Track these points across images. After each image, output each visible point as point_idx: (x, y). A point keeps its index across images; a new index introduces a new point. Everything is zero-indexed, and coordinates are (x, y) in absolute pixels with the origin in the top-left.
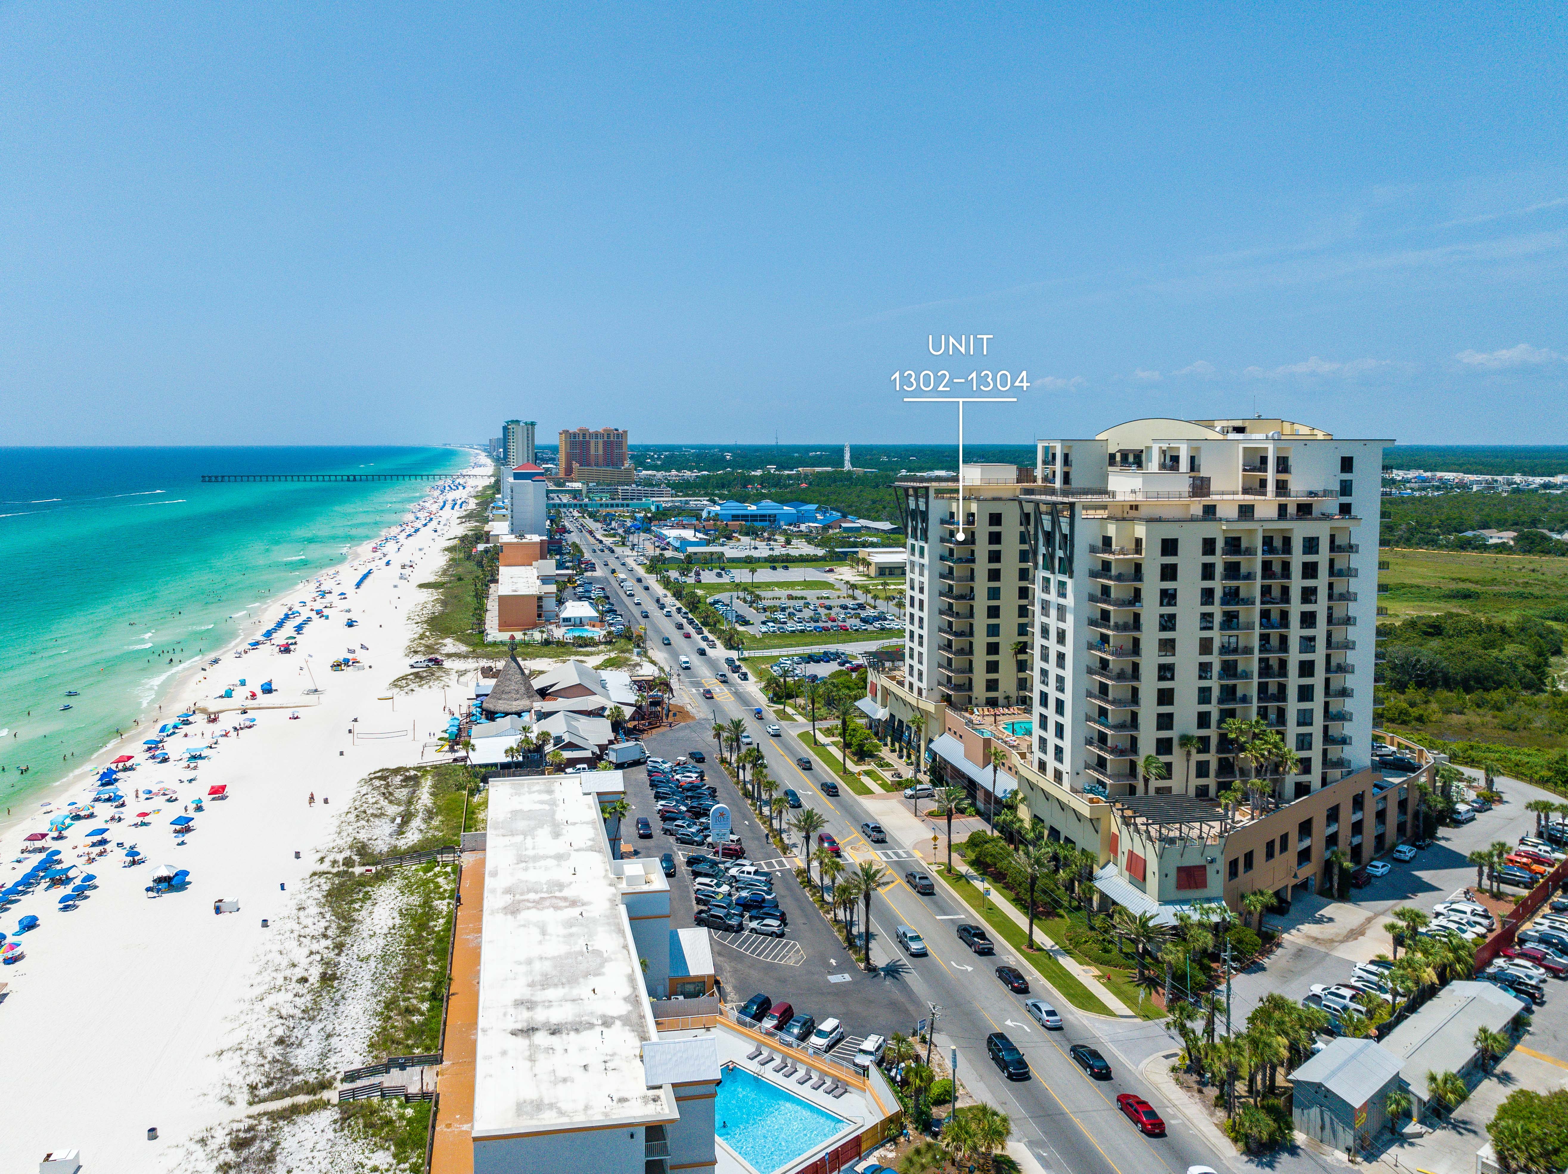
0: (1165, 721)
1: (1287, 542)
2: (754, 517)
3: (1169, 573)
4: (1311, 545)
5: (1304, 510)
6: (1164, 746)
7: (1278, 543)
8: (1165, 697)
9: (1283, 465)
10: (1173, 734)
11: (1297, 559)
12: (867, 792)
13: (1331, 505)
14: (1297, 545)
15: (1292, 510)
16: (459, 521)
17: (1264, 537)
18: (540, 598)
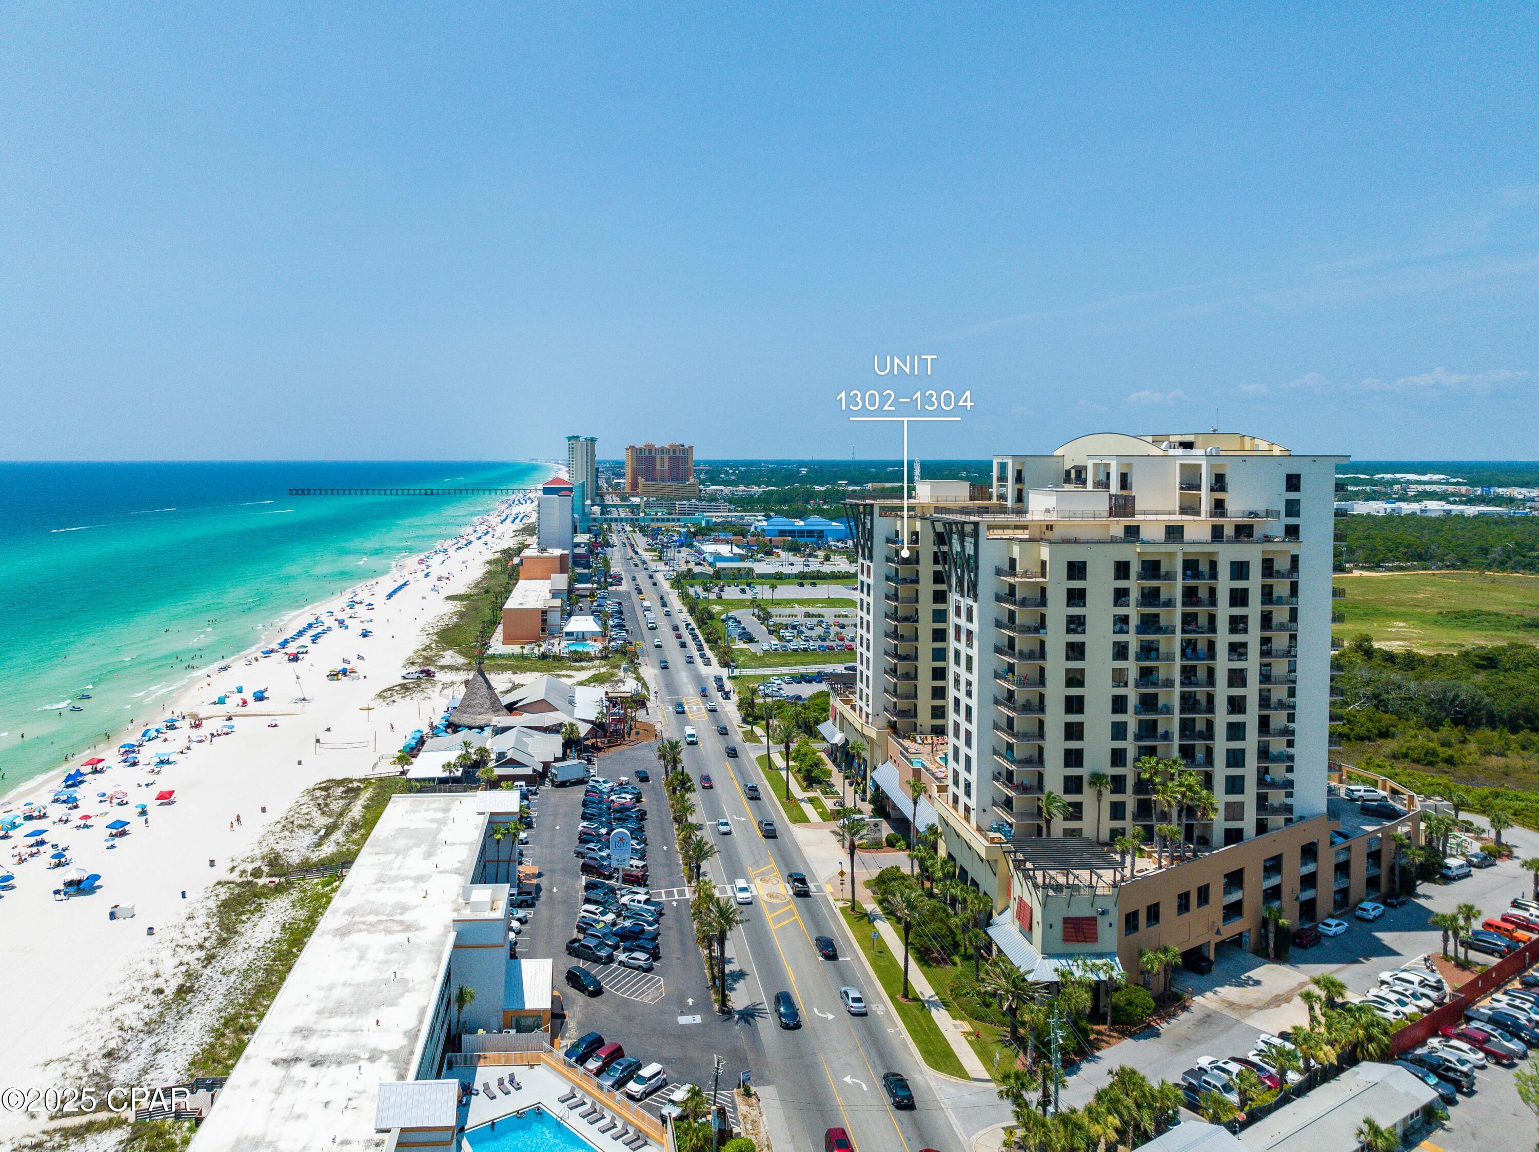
0: (1074, 758)
1: (1213, 565)
2: (801, 533)
3: (1076, 597)
4: (1240, 570)
5: (1244, 532)
6: (1073, 785)
7: (1204, 567)
8: (1074, 731)
9: (1219, 483)
10: (1083, 772)
11: (1224, 584)
12: (802, 819)
13: (1276, 527)
14: (1224, 571)
15: (1229, 531)
16: (513, 534)
17: (1184, 561)
18: (544, 612)
